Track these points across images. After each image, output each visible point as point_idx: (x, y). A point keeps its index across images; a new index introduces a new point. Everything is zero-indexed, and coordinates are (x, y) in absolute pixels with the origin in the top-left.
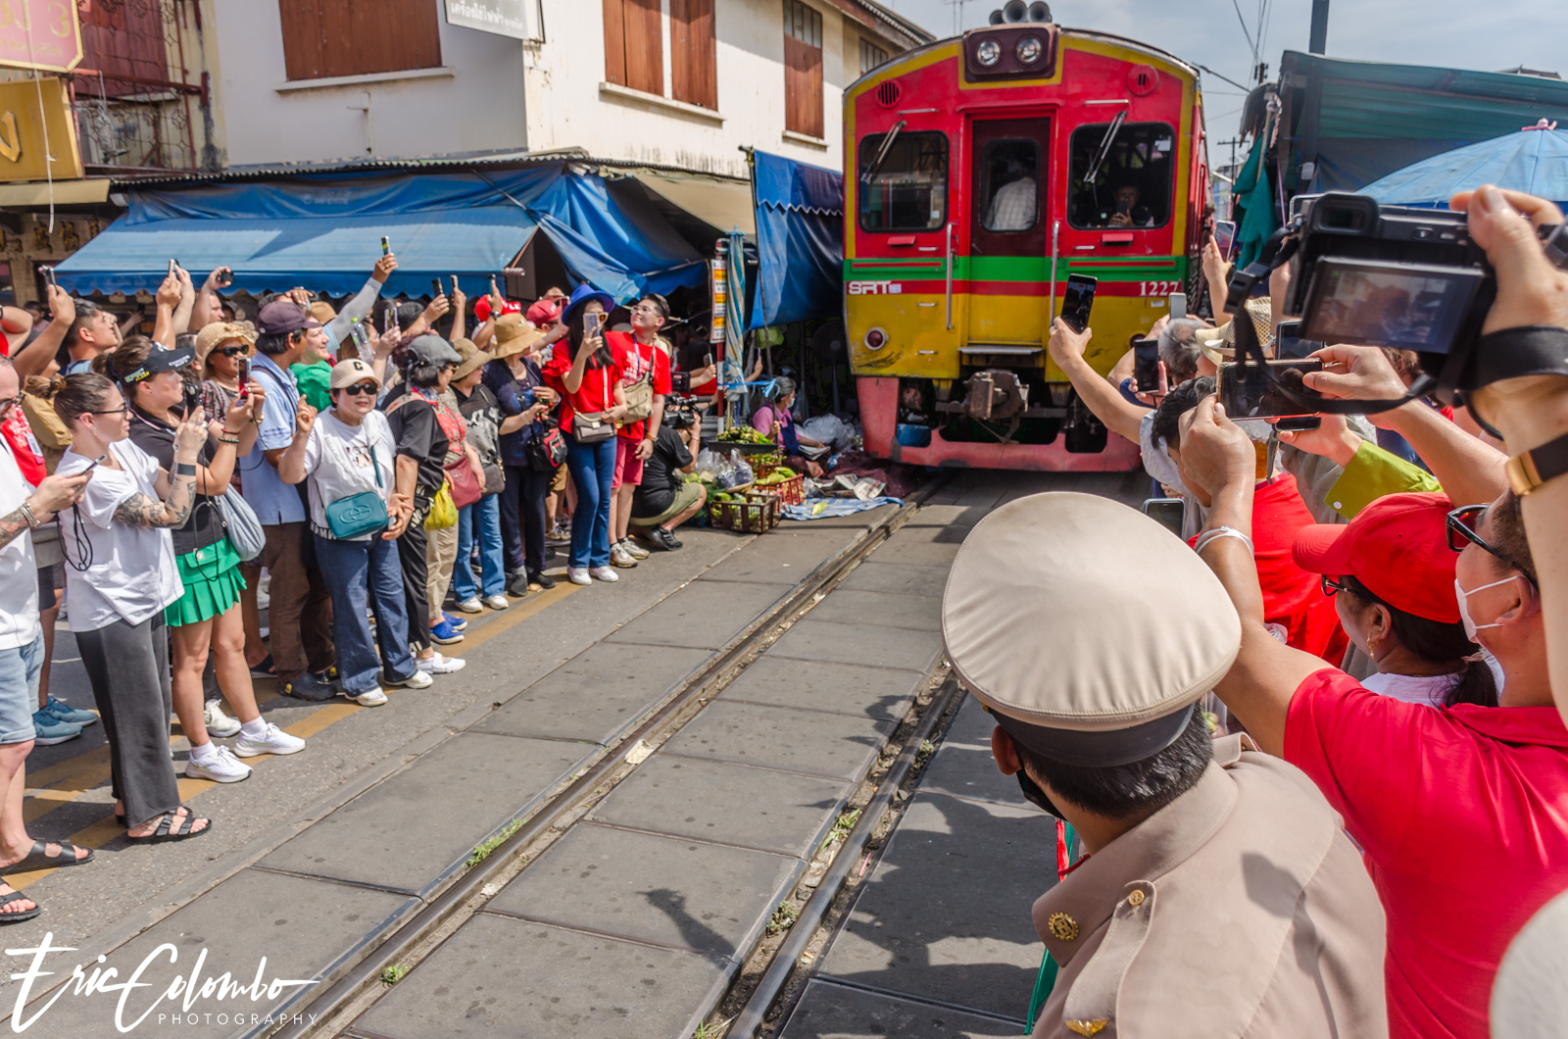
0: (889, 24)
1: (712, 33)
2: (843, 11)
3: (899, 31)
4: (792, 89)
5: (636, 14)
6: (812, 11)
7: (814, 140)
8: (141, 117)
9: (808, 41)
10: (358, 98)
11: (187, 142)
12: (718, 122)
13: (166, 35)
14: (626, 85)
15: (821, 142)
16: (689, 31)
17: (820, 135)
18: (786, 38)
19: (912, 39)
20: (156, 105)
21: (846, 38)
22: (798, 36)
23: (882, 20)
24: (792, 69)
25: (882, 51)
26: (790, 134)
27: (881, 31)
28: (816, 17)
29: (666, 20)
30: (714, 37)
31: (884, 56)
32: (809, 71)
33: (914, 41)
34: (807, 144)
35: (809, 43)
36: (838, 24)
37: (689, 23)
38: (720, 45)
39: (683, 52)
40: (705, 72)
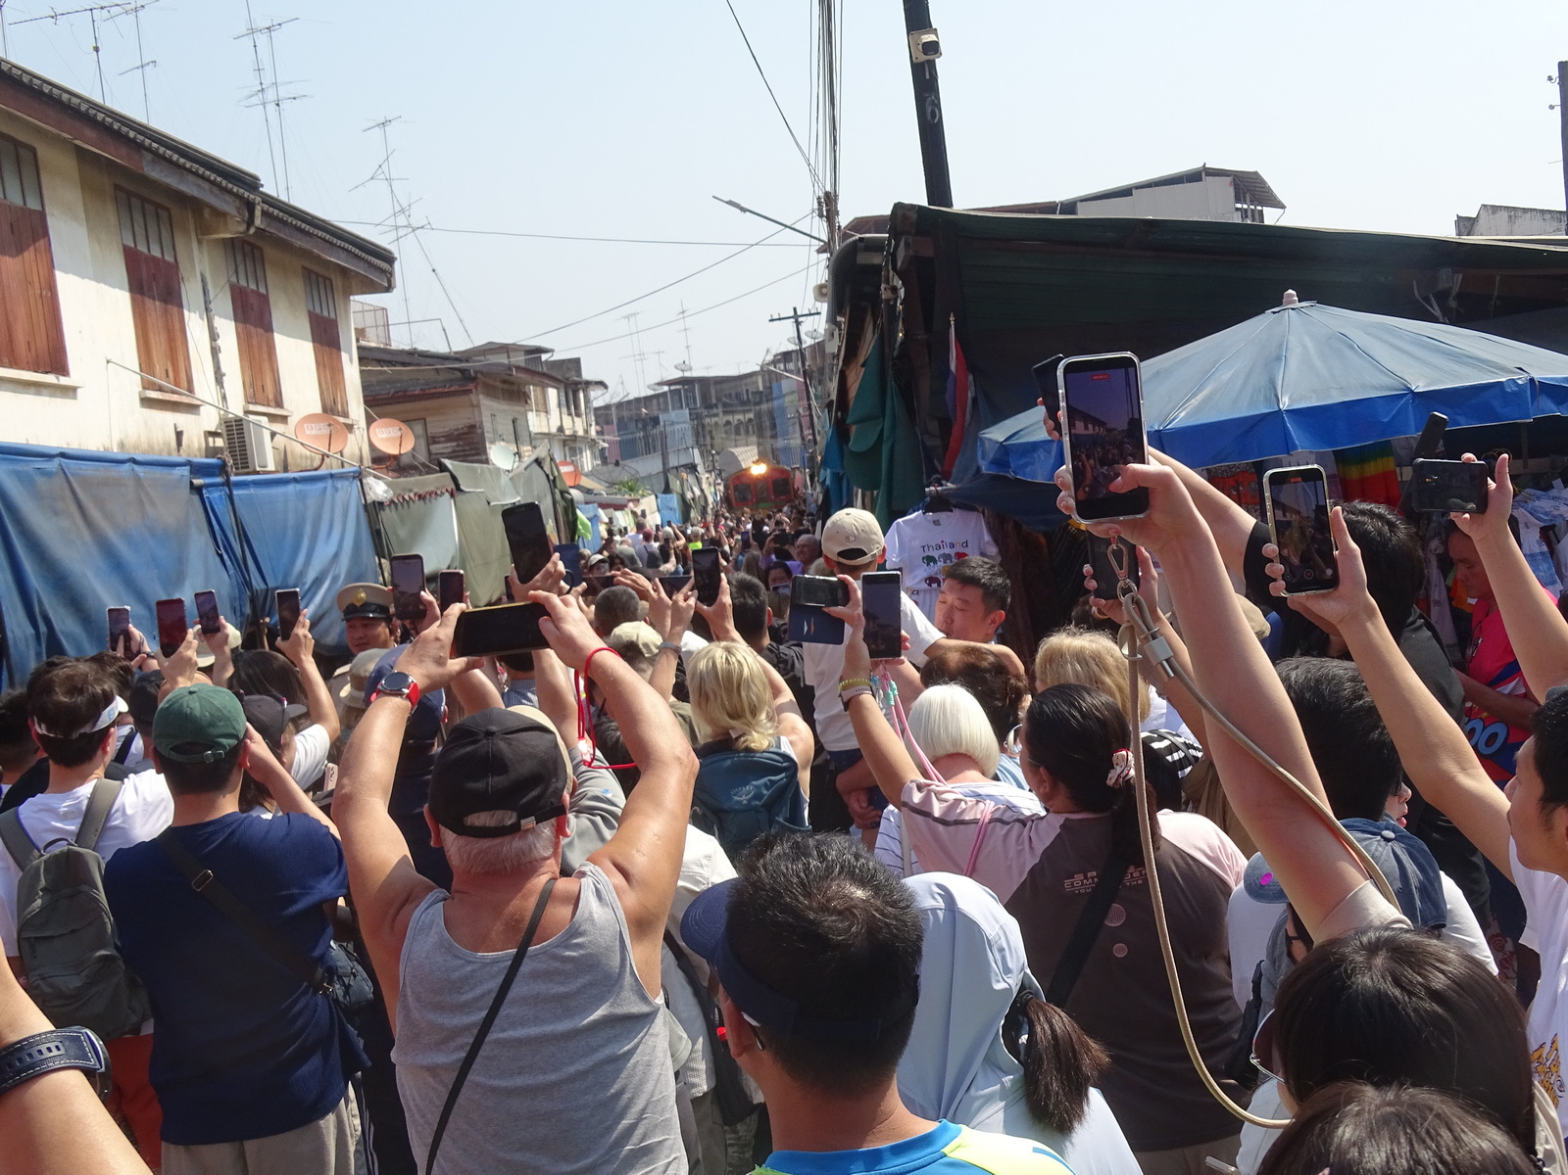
0: (169, 161)
2: (77, 142)
3: (189, 171)
6: (17, 144)
7: (50, 378)
9: (15, 198)
15: (63, 381)
17: (59, 365)
19: (213, 183)
21: (88, 188)
23: (155, 153)
25: (158, 206)
27: (155, 173)
28: (24, 153)
31: (163, 214)
32: (26, 254)
33: (219, 186)
34: (37, 387)
35: (17, 200)
36: (69, 164)
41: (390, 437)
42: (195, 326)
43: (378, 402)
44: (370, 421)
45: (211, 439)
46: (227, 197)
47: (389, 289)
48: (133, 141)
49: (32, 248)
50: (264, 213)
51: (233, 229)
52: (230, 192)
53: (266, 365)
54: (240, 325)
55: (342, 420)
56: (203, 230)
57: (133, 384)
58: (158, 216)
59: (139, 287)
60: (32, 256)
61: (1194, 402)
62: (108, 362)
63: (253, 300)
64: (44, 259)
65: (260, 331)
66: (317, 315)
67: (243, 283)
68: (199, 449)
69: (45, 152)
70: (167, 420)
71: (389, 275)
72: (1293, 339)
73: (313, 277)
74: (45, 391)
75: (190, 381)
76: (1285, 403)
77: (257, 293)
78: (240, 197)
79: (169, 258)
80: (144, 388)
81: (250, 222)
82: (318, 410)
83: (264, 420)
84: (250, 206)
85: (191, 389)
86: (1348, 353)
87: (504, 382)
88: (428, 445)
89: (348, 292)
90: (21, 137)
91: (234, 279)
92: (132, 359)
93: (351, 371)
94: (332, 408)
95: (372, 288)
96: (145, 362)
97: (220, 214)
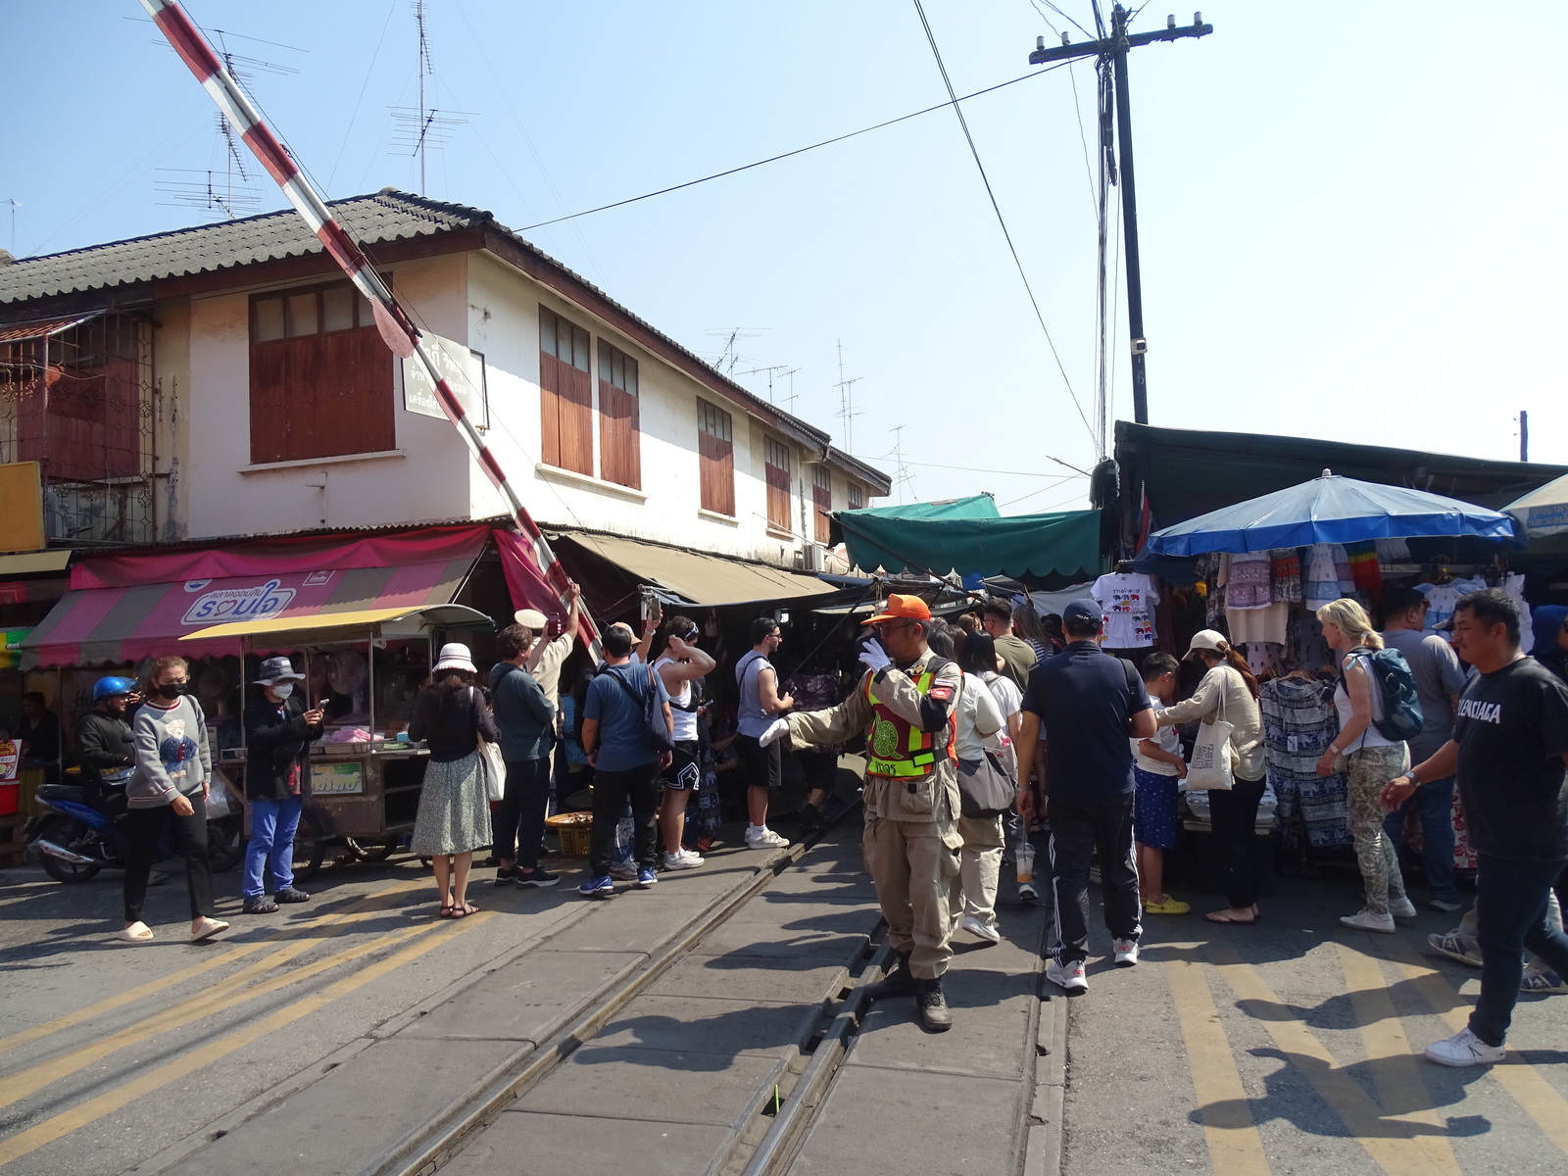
0: (789, 424)
1: (636, 426)
2: (749, 412)
3: (798, 429)
4: (706, 475)
5: (570, 409)
6: (723, 412)
7: (727, 517)
8: (108, 497)
9: (720, 435)
10: (317, 478)
11: (150, 518)
12: (642, 500)
13: (141, 427)
14: (560, 467)
15: (732, 519)
16: (616, 423)
17: (731, 512)
18: (700, 433)
19: (808, 436)
20: (124, 487)
21: (753, 435)
22: (711, 431)
23: (783, 420)
24: (706, 458)
25: (783, 446)
26: (705, 511)
27: (782, 429)
28: (725, 416)
29: (596, 414)
30: (637, 429)
31: (785, 450)
33: (811, 438)
34: (720, 520)
35: (721, 437)
36: (746, 423)
37: (615, 418)
38: (643, 436)
39: (611, 441)
40: (628, 458)
42: (795, 501)
45: (797, 554)
46: (815, 443)
47: (887, 495)
49: (725, 458)
50: (831, 453)
51: (816, 459)
52: (816, 441)
54: (816, 504)
56: (803, 459)
57: (764, 525)
58: (783, 450)
59: (771, 481)
60: (725, 462)
61: (1264, 517)
62: (754, 513)
63: (823, 493)
64: (730, 463)
65: (825, 507)
66: (853, 504)
67: (819, 485)
68: (791, 558)
69: (735, 417)
70: (778, 543)
71: (888, 488)
72: (1324, 491)
73: (853, 486)
74: (724, 523)
75: (790, 527)
76: (1315, 518)
77: (825, 490)
78: (819, 443)
79: (786, 470)
80: (768, 527)
81: (824, 456)
83: (823, 548)
84: (825, 449)
85: (790, 530)
86: (1356, 497)
89: (868, 496)
90: (725, 409)
91: (815, 483)
92: (765, 513)
95: (880, 494)
96: (771, 515)
97: (811, 452)
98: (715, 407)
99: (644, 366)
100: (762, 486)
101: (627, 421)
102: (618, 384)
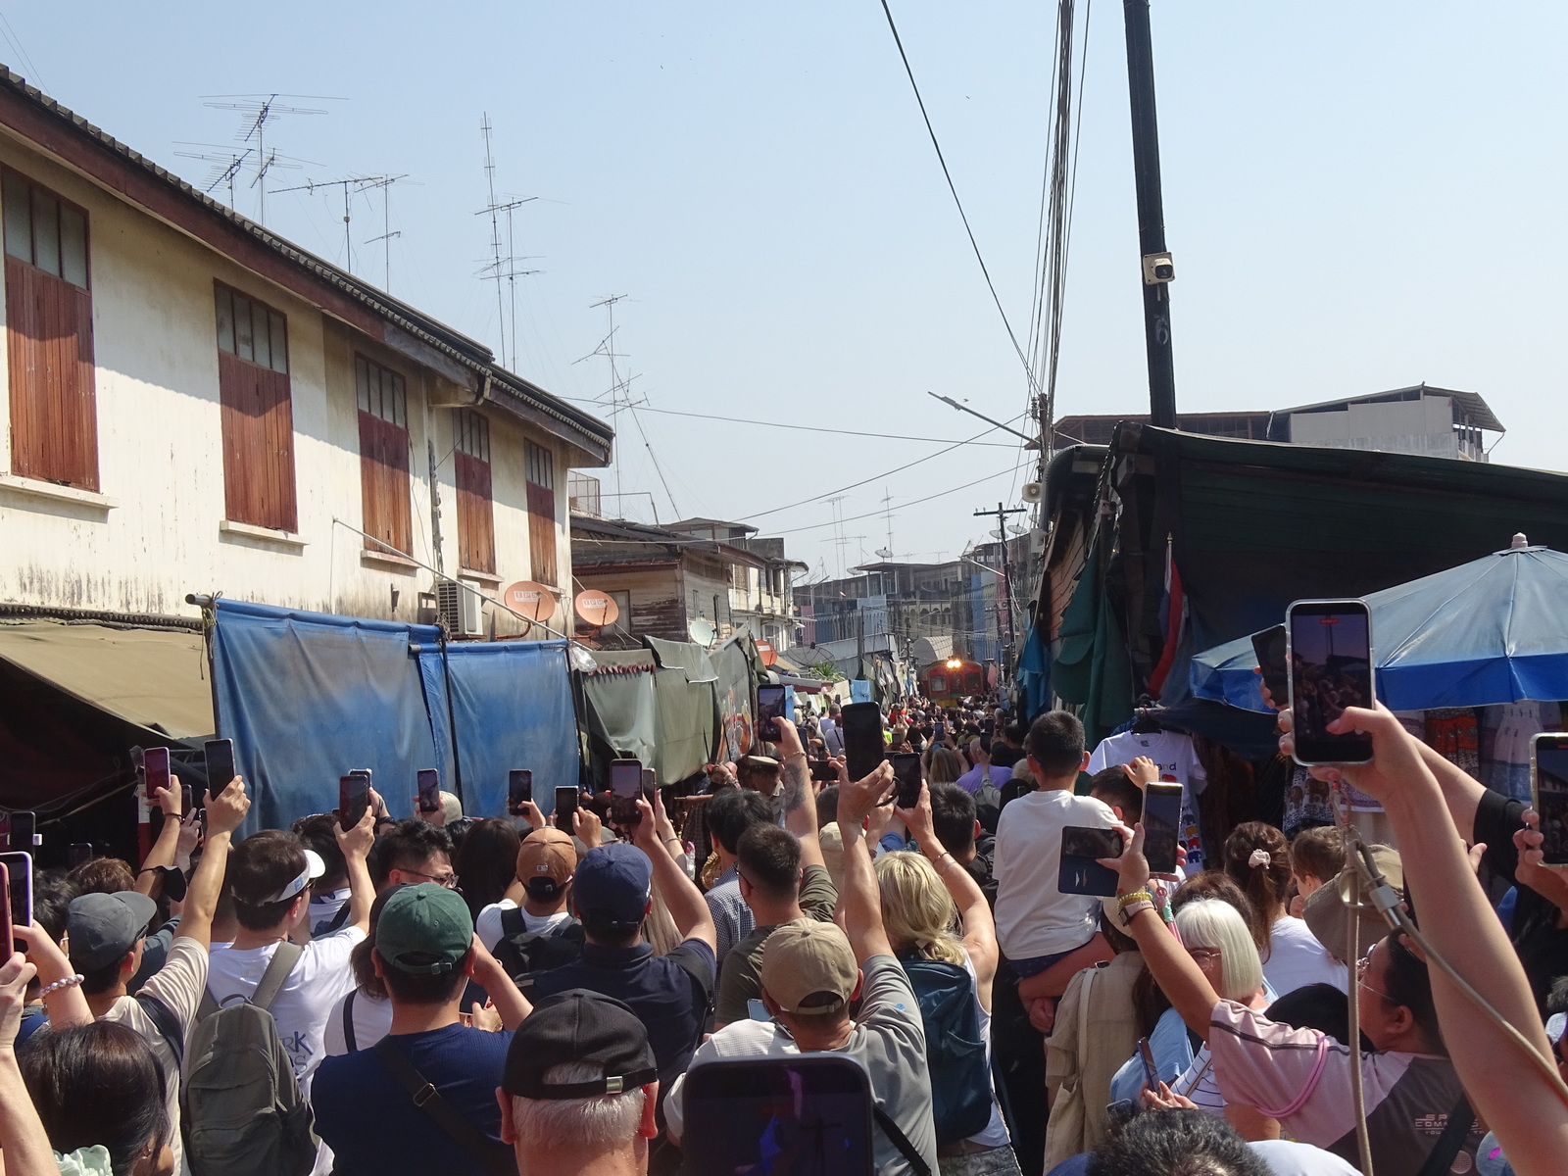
0: (409, 332)
1: (86, 354)
2: (326, 311)
3: (427, 342)
4: (237, 446)
6: (269, 310)
7: (280, 535)
9: (263, 361)
12: (100, 512)
15: (292, 537)
16: (43, 353)
17: (290, 525)
18: (222, 358)
19: (449, 355)
21: (331, 354)
22: (245, 353)
23: (396, 324)
24: (235, 412)
25: (394, 374)
26: (234, 526)
27: (395, 343)
28: (274, 319)
30: (90, 359)
31: (398, 381)
32: (268, 415)
33: (453, 357)
34: (267, 542)
35: (266, 364)
36: (315, 330)
37: (42, 338)
38: (103, 376)
39: (32, 391)
40: (71, 423)
41: (595, 608)
42: (419, 491)
43: (586, 572)
44: (576, 590)
45: (424, 601)
46: (460, 369)
47: (605, 463)
48: (377, 312)
49: (274, 409)
50: (493, 386)
51: (463, 400)
52: (464, 364)
53: (482, 531)
54: (461, 492)
55: (550, 588)
56: (434, 399)
57: (355, 543)
58: (393, 384)
59: (370, 451)
60: (274, 418)
61: (1417, 642)
62: (334, 521)
63: (475, 468)
64: (284, 418)
65: (480, 498)
66: (535, 485)
67: (467, 451)
68: (413, 610)
69: (295, 320)
70: (385, 580)
71: (607, 450)
72: (1522, 585)
73: (534, 448)
74: (273, 547)
75: (409, 544)
76: (1512, 650)
77: (480, 461)
78: (472, 370)
79: (400, 424)
80: (366, 548)
81: (480, 393)
82: (528, 577)
83: (477, 585)
84: (481, 379)
85: (409, 552)
87: (709, 559)
88: (630, 616)
89: (566, 465)
90: (274, 304)
91: (459, 447)
92: (357, 520)
93: (563, 542)
94: (542, 576)
95: (589, 461)
96: (370, 525)
97: (452, 385)
98: (252, 301)
99: (102, 222)
100: (352, 461)
101: (68, 344)
102: (47, 264)
